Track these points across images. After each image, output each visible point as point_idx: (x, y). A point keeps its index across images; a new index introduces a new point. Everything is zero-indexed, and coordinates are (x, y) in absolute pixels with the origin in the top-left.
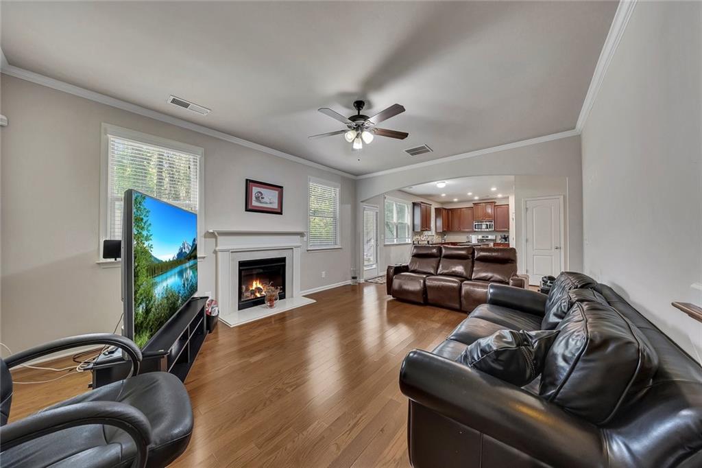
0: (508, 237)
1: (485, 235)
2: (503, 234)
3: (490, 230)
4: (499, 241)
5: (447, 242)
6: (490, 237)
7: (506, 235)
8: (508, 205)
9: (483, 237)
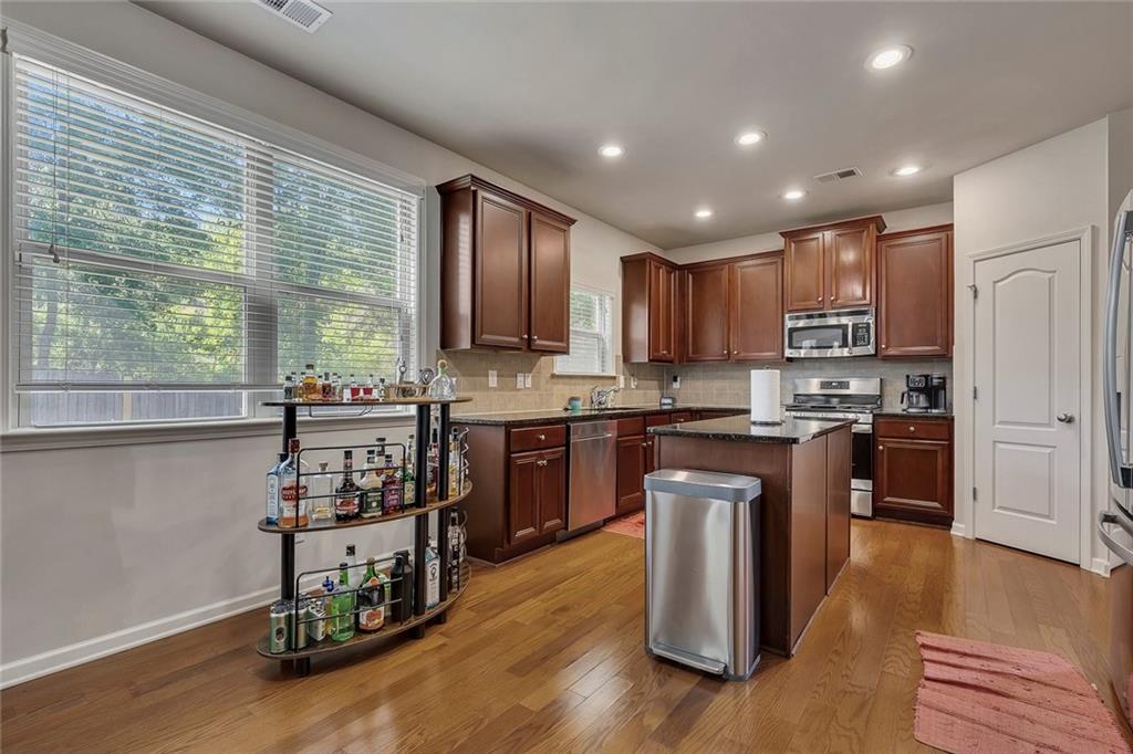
0: (943, 384)
1: (832, 375)
2: (917, 371)
3: (857, 351)
4: (895, 406)
5: (679, 405)
6: (856, 387)
7: (936, 373)
8: (950, 227)
9: (824, 385)
